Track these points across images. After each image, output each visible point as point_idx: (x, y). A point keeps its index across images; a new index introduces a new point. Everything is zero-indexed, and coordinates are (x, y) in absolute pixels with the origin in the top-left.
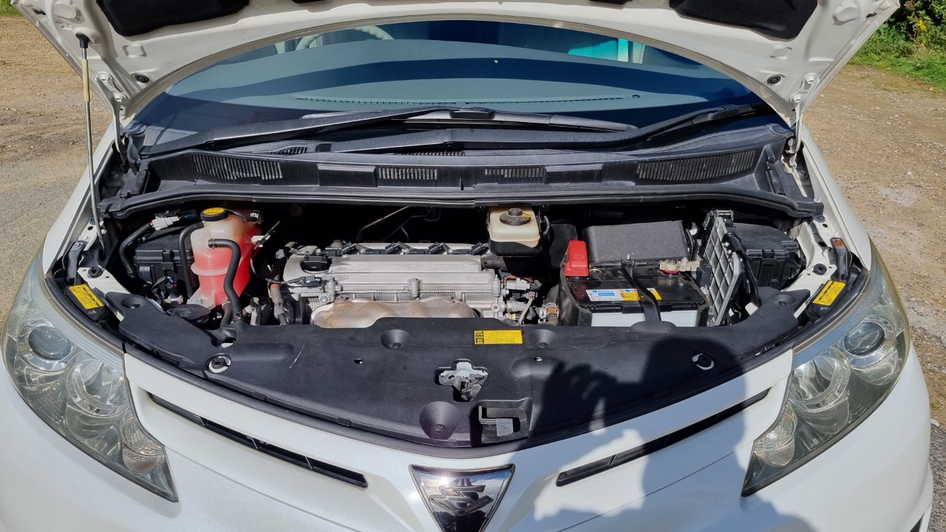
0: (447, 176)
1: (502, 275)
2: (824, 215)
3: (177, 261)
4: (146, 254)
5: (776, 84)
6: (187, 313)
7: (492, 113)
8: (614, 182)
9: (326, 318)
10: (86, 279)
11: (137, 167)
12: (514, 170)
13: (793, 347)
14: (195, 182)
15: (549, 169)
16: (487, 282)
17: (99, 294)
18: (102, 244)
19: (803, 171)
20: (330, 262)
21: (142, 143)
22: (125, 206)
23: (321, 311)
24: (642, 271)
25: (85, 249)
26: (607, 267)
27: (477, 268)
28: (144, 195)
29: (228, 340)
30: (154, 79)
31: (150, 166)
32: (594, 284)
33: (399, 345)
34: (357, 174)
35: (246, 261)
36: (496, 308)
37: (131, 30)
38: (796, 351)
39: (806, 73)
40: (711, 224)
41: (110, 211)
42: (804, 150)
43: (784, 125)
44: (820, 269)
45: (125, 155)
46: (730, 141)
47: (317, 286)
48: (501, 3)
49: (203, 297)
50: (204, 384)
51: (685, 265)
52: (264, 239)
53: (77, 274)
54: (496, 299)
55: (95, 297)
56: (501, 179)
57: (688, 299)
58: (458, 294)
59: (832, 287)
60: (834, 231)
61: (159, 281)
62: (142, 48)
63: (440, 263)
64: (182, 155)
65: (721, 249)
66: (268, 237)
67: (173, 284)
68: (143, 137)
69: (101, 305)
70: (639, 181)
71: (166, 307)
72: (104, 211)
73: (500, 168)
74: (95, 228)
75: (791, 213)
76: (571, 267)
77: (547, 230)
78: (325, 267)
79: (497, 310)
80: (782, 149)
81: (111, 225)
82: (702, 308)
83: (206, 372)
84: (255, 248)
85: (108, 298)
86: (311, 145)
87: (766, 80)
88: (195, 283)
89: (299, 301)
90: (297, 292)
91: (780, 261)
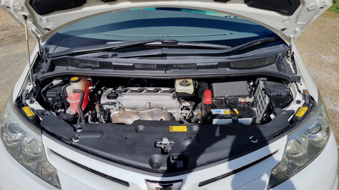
0: (160, 67)
1: (180, 100)
2: (301, 80)
3: (62, 96)
4: (50, 94)
5: (284, 31)
6: (65, 117)
7: (177, 42)
8: (222, 69)
9: (116, 117)
10: (29, 104)
11: (47, 61)
12: (185, 65)
13: (287, 134)
14: (68, 67)
15: (198, 65)
16: (175, 103)
17: (33, 110)
18: (34, 90)
19: (293, 62)
20: (117, 95)
21: (48, 52)
22: (42, 77)
23: (114, 113)
24: (232, 101)
25: (28, 93)
26: (219, 99)
27: (171, 98)
28: (49, 73)
29: (80, 129)
30: (52, 29)
31: (51, 61)
32: (214, 107)
33: (142, 131)
34: (127, 66)
35: (87, 96)
36: (178, 112)
37: (42, 13)
38: (288, 135)
39: (295, 28)
40: (258, 83)
41: (37, 78)
42: (294, 55)
43: (287, 45)
44: (299, 102)
45: (42, 56)
46: (266, 52)
47: (113, 105)
48: (180, 2)
49: (71, 110)
50: (70, 147)
51: (248, 100)
52: (93, 88)
53: (25, 102)
54: (178, 109)
55: (32, 112)
56: (180, 68)
57: (249, 113)
58: (164, 107)
59: (303, 109)
60: (304, 87)
61: (55, 104)
62: (47, 19)
63: (158, 96)
64: (63, 58)
65: (262, 93)
66: (95, 87)
67: (60, 105)
68: (49, 50)
69: (34, 115)
70: (231, 68)
71: (58, 114)
72: (35, 78)
73: (180, 64)
74: (32, 85)
75: (288, 80)
76: (205, 101)
77: (197, 86)
78: (116, 97)
79: (178, 113)
80: (286, 54)
81: (38, 83)
82: (254, 117)
83: (71, 142)
84: (90, 92)
85: (37, 111)
86: (110, 54)
87: (280, 30)
88: (68, 105)
89: (106, 110)
90: (105, 107)
91: (284, 97)
